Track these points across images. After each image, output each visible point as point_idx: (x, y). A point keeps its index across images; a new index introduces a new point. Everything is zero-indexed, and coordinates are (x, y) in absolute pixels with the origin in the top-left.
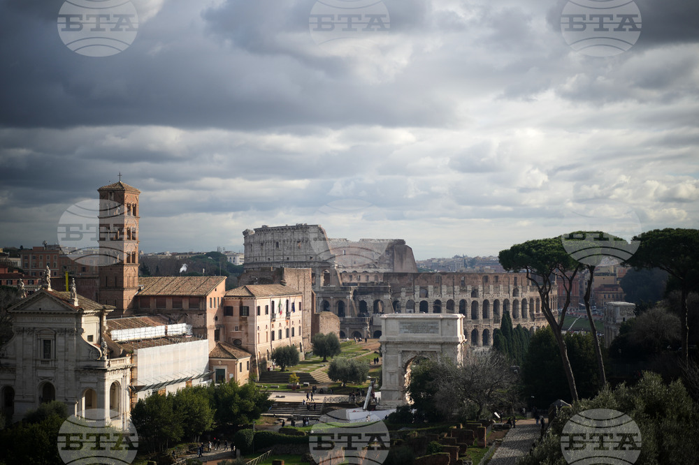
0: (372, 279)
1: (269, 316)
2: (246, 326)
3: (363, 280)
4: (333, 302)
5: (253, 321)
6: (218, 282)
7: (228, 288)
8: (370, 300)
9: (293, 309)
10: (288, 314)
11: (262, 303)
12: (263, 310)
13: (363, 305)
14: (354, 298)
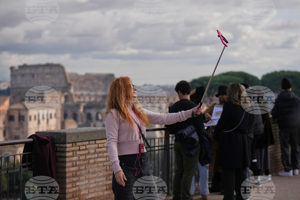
0: (93, 99)
1: (36, 122)
2: (23, 127)
3: (87, 99)
4: (70, 113)
5: (27, 124)
6: (4, 100)
7: (11, 104)
8: (93, 112)
9: (51, 117)
10: (48, 120)
11: (32, 113)
12: (33, 118)
13: (89, 116)
14: (84, 111)
